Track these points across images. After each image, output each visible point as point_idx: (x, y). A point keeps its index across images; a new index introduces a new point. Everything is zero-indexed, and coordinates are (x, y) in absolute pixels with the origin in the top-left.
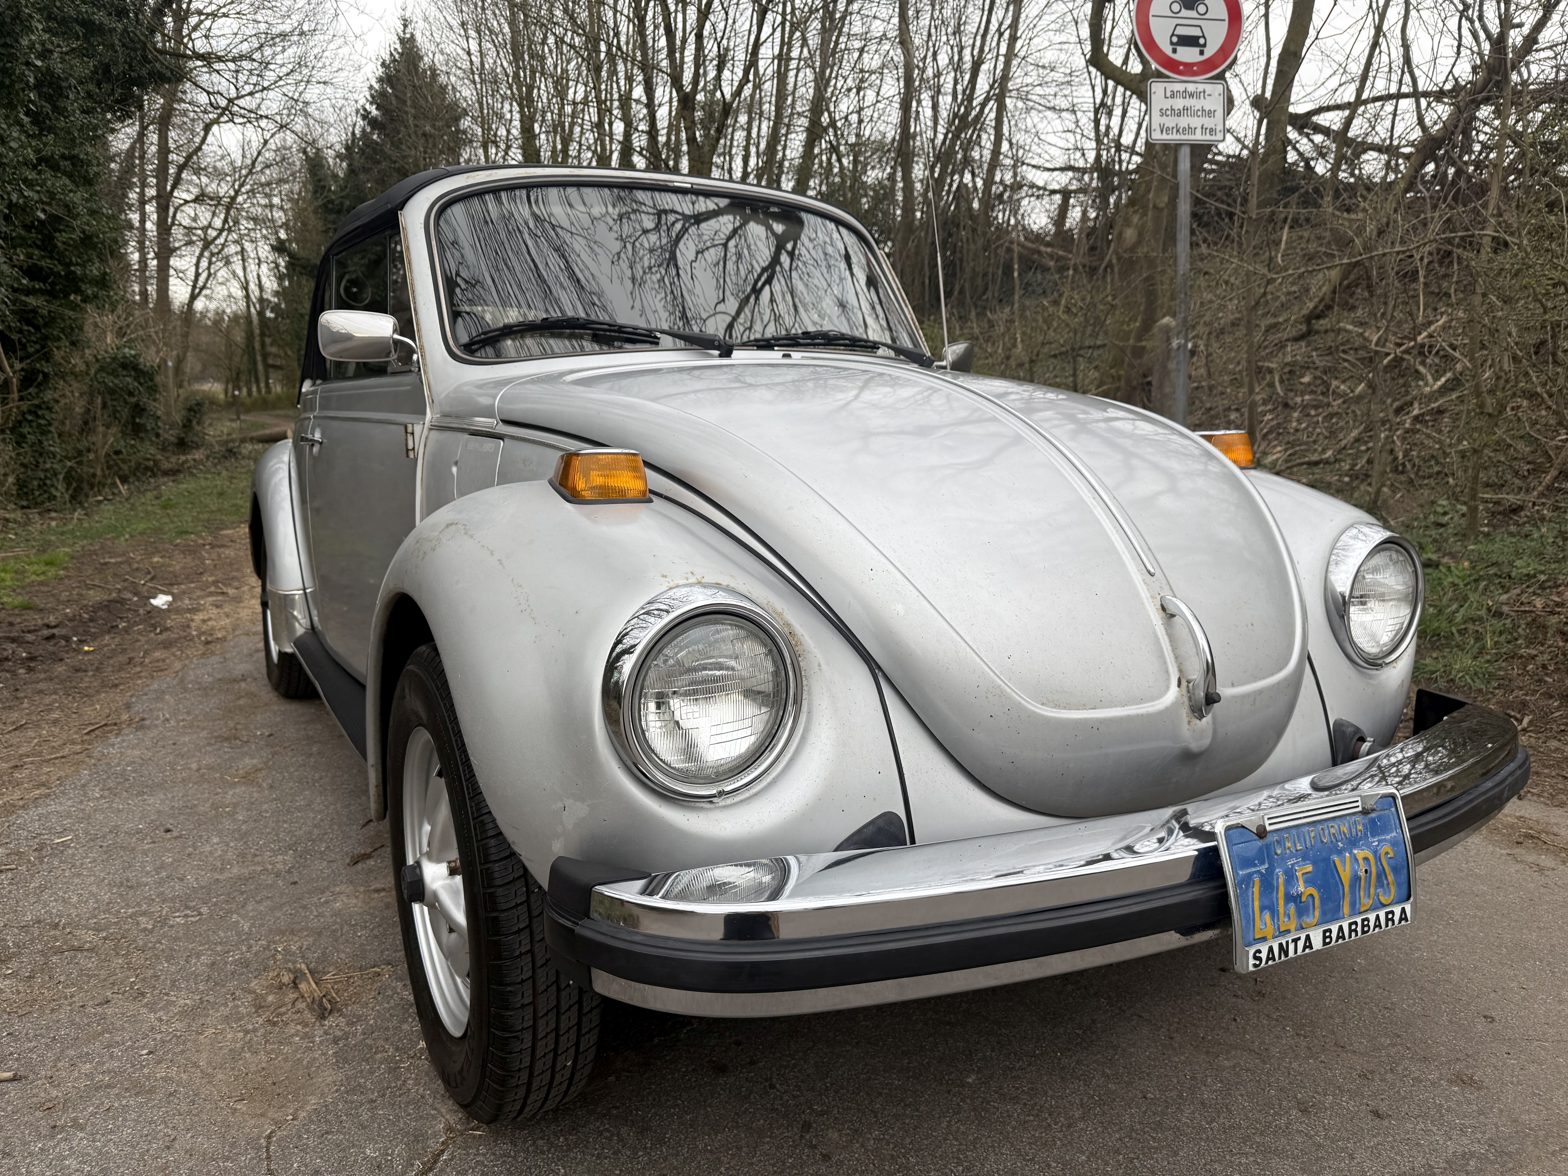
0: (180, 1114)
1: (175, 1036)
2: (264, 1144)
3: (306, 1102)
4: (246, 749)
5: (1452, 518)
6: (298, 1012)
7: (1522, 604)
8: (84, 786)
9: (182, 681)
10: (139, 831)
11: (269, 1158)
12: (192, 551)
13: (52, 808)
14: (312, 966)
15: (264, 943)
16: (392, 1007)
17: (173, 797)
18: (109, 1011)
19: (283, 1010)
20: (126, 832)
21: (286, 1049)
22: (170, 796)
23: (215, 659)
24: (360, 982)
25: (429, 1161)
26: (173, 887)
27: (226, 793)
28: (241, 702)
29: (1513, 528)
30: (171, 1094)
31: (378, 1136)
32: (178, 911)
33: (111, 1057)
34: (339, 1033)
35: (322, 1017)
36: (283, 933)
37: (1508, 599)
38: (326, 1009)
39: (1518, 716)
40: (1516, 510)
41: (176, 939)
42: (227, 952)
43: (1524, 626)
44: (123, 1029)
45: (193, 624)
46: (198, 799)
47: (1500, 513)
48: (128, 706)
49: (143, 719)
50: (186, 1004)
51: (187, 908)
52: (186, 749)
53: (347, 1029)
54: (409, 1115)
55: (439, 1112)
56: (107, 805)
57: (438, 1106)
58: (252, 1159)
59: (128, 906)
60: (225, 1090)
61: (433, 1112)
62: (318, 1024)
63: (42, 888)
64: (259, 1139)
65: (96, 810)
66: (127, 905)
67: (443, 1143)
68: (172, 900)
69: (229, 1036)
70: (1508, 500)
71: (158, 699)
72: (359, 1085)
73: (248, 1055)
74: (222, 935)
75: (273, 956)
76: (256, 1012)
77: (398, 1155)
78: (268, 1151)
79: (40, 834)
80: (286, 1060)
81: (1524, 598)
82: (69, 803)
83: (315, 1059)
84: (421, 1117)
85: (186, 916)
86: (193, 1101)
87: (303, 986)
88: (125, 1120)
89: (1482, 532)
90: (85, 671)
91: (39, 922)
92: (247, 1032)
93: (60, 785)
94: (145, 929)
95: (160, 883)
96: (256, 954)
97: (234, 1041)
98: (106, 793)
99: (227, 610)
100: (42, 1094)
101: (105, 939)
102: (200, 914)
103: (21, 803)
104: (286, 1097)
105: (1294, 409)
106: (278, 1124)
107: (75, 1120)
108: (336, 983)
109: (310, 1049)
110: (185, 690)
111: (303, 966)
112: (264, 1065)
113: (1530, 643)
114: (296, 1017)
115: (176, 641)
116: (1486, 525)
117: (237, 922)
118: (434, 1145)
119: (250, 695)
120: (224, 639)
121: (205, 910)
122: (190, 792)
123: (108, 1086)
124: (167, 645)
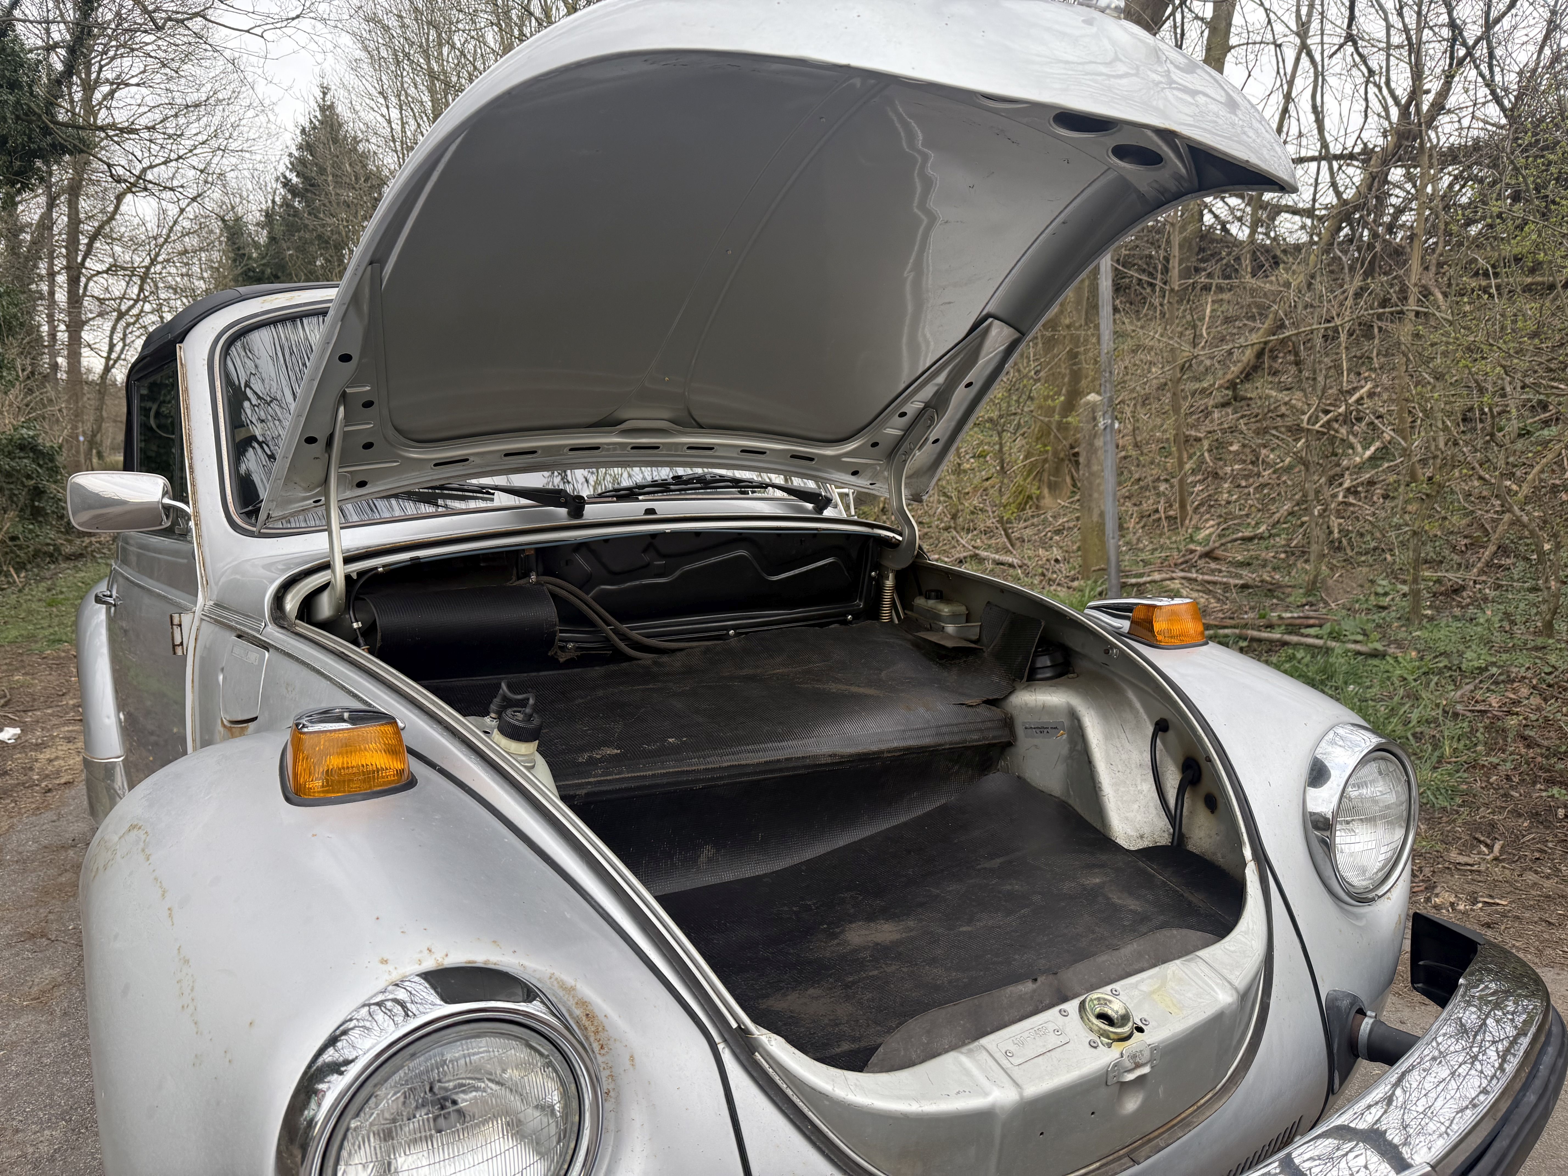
4: (49, 952)
5: (1393, 600)
7: (1477, 702)
12: (60, 664)
23: (48, 816)
27: (7, 1026)
28: (64, 878)
29: (1457, 611)
37: (1462, 696)
39: (1489, 842)
40: (1457, 590)
43: (1482, 730)
45: (37, 765)
47: (1441, 594)
70: (1450, 580)
81: (1478, 695)
89: (1426, 616)
105: (1223, 479)
113: (1490, 750)
115: (14, 787)
116: (1430, 607)
119: (77, 867)
120: (68, 785)
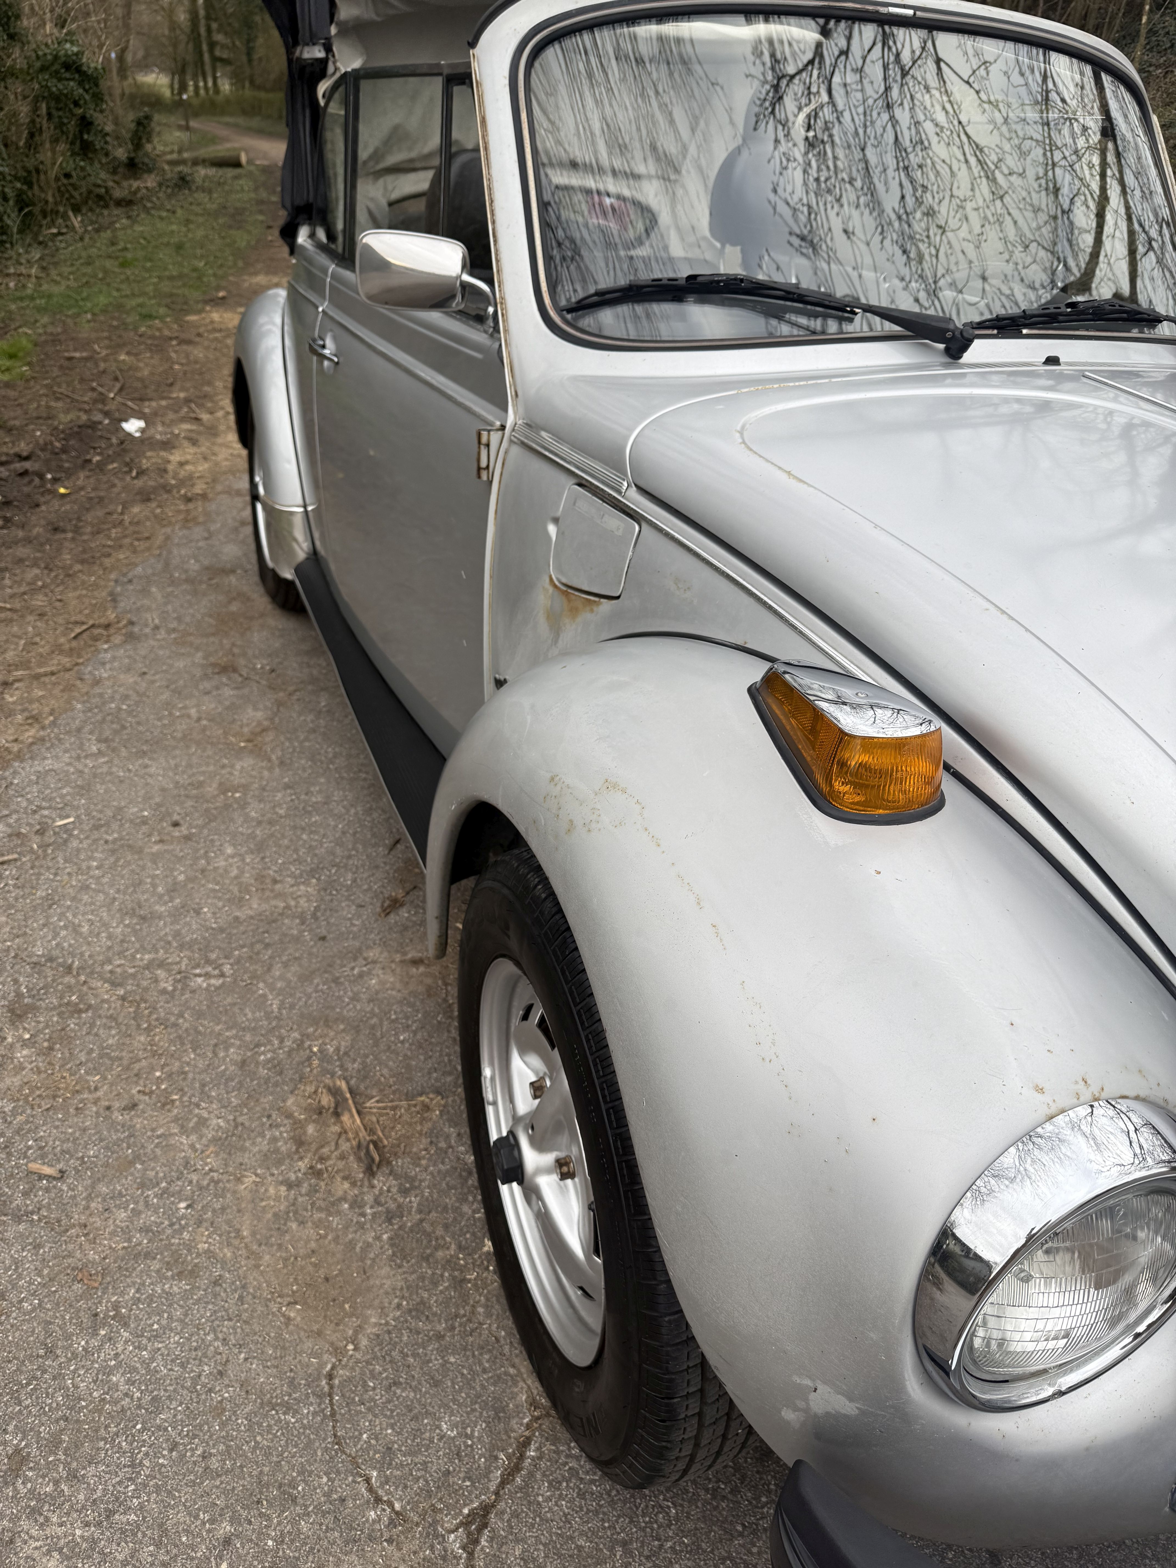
0: (230, 1319)
1: (212, 1180)
2: (326, 1389)
3: (366, 1320)
4: (246, 691)
6: (342, 1157)
8: (79, 730)
9: (167, 564)
10: (145, 821)
11: (333, 1414)
12: (159, 346)
13: (49, 764)
14: (353, 1082)
15: (296, 1035)
16: (447, 1171)
17: (176, 766)
18: (138, 1122)
19: (325, 1151)
20: (131, 821)
21: (335, 1221)
22: (172, 763)
23: (198, 532)
24: (407, 1117)
25: (514, 1453)
26: (189, 924)
27: (232, 766)
28: (234, 607)
30: (216, 1283)
31: (454, 1400)
32: (197, 966)
33: (147, 1205)
34: (392, 1206)
35: (370, 1172)
36: (315, 1022)
38: (373, 1160)
41: (200, 1015)
42: (258, 1045)
44: (155, 1158)
45: (170, 467)
46: (203, 773)
48: (114, 599)
49: (131, 623)
50: (220, 1127)
51: (208, 962)
52: (181, 682)
53: (401, 1200)
54: (485, 1371)
55: (520, 1373)
56: (105, 769)
57: (517, 1361)
58: (315, 1414)
59: (143, 949)
60: (275, 1282)
61: (512, 1371)
62: (366, 1183)
63: (50, 901)
64: (318, 1379)
65: (95, 776)
66: (142, 947)
67: (528, 1426)
68: (190, 946)
69: (272, 1191)
71: (145, 592)
72: (422, 1302)
73: (294, 1226)
74: (250, 1016)
75: (309, 1059)
76: (297, 1151)
77: (479, 1439)
78: (331, 1403)
79: (40, 808)
80: (336, 1239)
82: (66, 758)
83: (369, 1245)
84: (499, 1377)
85: (207, 975)
86: (241, 1298)
87: (345, 1118)
88: (170, 1317)
90: (64, 531)
91: (51, 959)
92: (290, 1186)
93: (54, 724)
94: (164, 991)
95: (176, 915)
96: (289, 1053)
97: (277, 1198)
98: (103, 746)
99: (203, 449)
100: (78, 1254)
101: (123, 998)
102: (222, 975)
103: (15, 748)
104: (342, 1307)
106: (338, 1351)
107: (116, 1307)
108: (381, 1115)
109: (361, 1226)
110: (173, 582)
111: (343, 1085)
112: (313, 1245)
114: (341, 1164)
115: (155, 490)
117: (264, 996)
118: (519, 1427)
119: (242, 597)
120: (204, 496)
121: (227, 969)
122: (195, 760)
123: (148, 1255)
124: (145, 497)
